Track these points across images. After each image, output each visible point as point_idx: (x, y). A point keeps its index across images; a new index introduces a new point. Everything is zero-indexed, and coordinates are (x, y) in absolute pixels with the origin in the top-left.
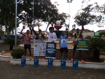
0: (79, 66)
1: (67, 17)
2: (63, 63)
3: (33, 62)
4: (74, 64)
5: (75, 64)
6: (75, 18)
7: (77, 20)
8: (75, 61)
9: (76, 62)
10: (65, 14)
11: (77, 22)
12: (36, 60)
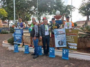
0: (69, 56)
1: (72, 9)
2: (51, 52)
3: (24, 49)
4: (63, 53)
5: (65, 54)
6: (80, 9)
7: (82, 11)
8: (65, 50)
9: (65, 52)
10: (70, 6)
11: (81, 13)
12: (27, 47)
